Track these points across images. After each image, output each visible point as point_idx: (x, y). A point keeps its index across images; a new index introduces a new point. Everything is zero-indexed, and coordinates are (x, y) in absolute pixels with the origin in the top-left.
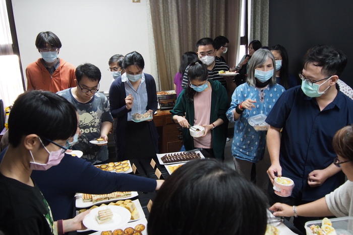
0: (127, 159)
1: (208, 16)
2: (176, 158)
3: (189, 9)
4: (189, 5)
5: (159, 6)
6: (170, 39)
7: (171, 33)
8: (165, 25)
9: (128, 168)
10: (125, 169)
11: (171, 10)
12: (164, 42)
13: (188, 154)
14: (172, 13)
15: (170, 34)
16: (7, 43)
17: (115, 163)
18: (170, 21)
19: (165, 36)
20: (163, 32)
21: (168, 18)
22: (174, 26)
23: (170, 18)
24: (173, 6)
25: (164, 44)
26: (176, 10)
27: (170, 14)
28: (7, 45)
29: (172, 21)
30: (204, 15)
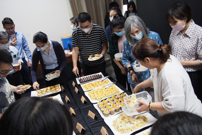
0: (58, 84)
2: (87, 79)
6: (81, 7)
7: (81, 3)
9: (58, 89)
10: (57, 90)
12: (77, 8)
13: (95, 76)
15: (80, 3)
17: (51, 87)
19: (78, 5)
25: (78, 10)
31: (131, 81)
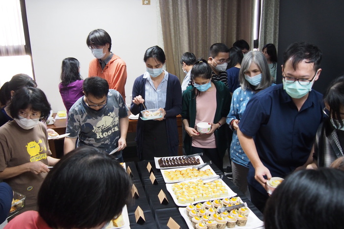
0: (123, 162)
1: (219, 18)
2: (174, 162)
3: (200, 11)
4: (200, 8)
5: (169, 8)
6: (180, 42)
7: (181, 36)
8: (174, 27)
11: (181, 13)
12: (173, 44)
13: (187, 159)
14: (182, 15)
15: (179, 36)
16: (20, 44)
18: (180, 23)
19: (175, 38)
20: (173, 35)
21: (178, 20)
22: (184, 28)
23: (180, 20)
24: (183, 9)
25: (173, 46)
26: (186, 13)
27: (180, 16)
28: (20, 46)
29: (182, 24)
30: (215, 17)
31: (235, 156)
